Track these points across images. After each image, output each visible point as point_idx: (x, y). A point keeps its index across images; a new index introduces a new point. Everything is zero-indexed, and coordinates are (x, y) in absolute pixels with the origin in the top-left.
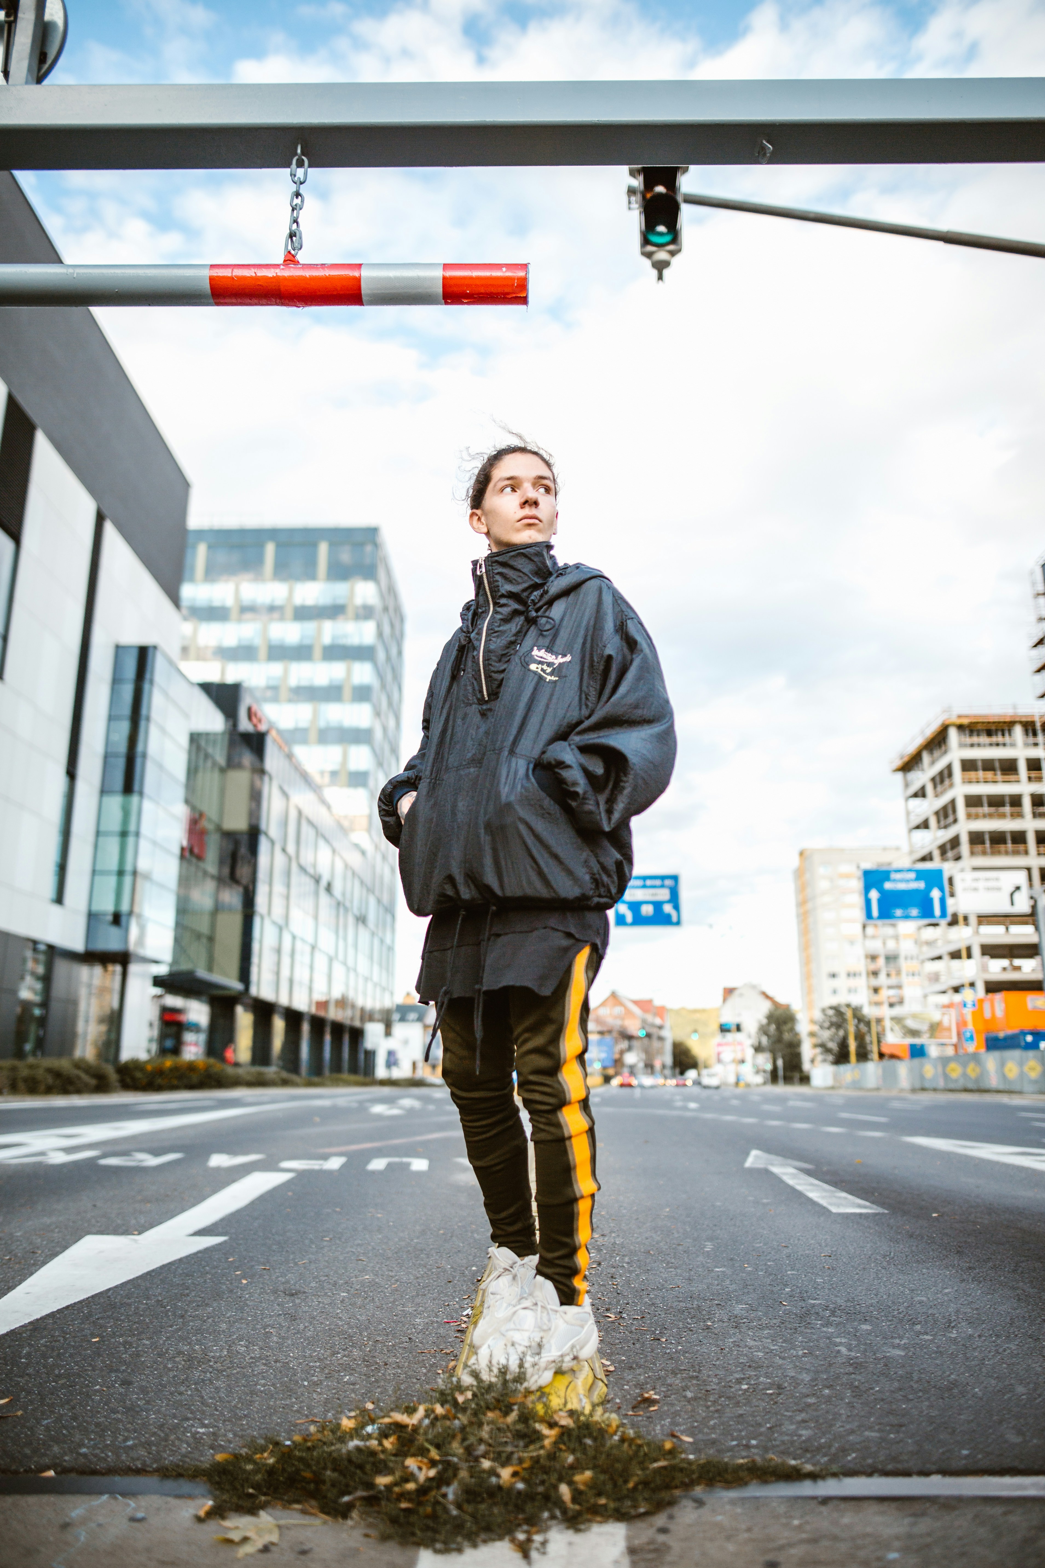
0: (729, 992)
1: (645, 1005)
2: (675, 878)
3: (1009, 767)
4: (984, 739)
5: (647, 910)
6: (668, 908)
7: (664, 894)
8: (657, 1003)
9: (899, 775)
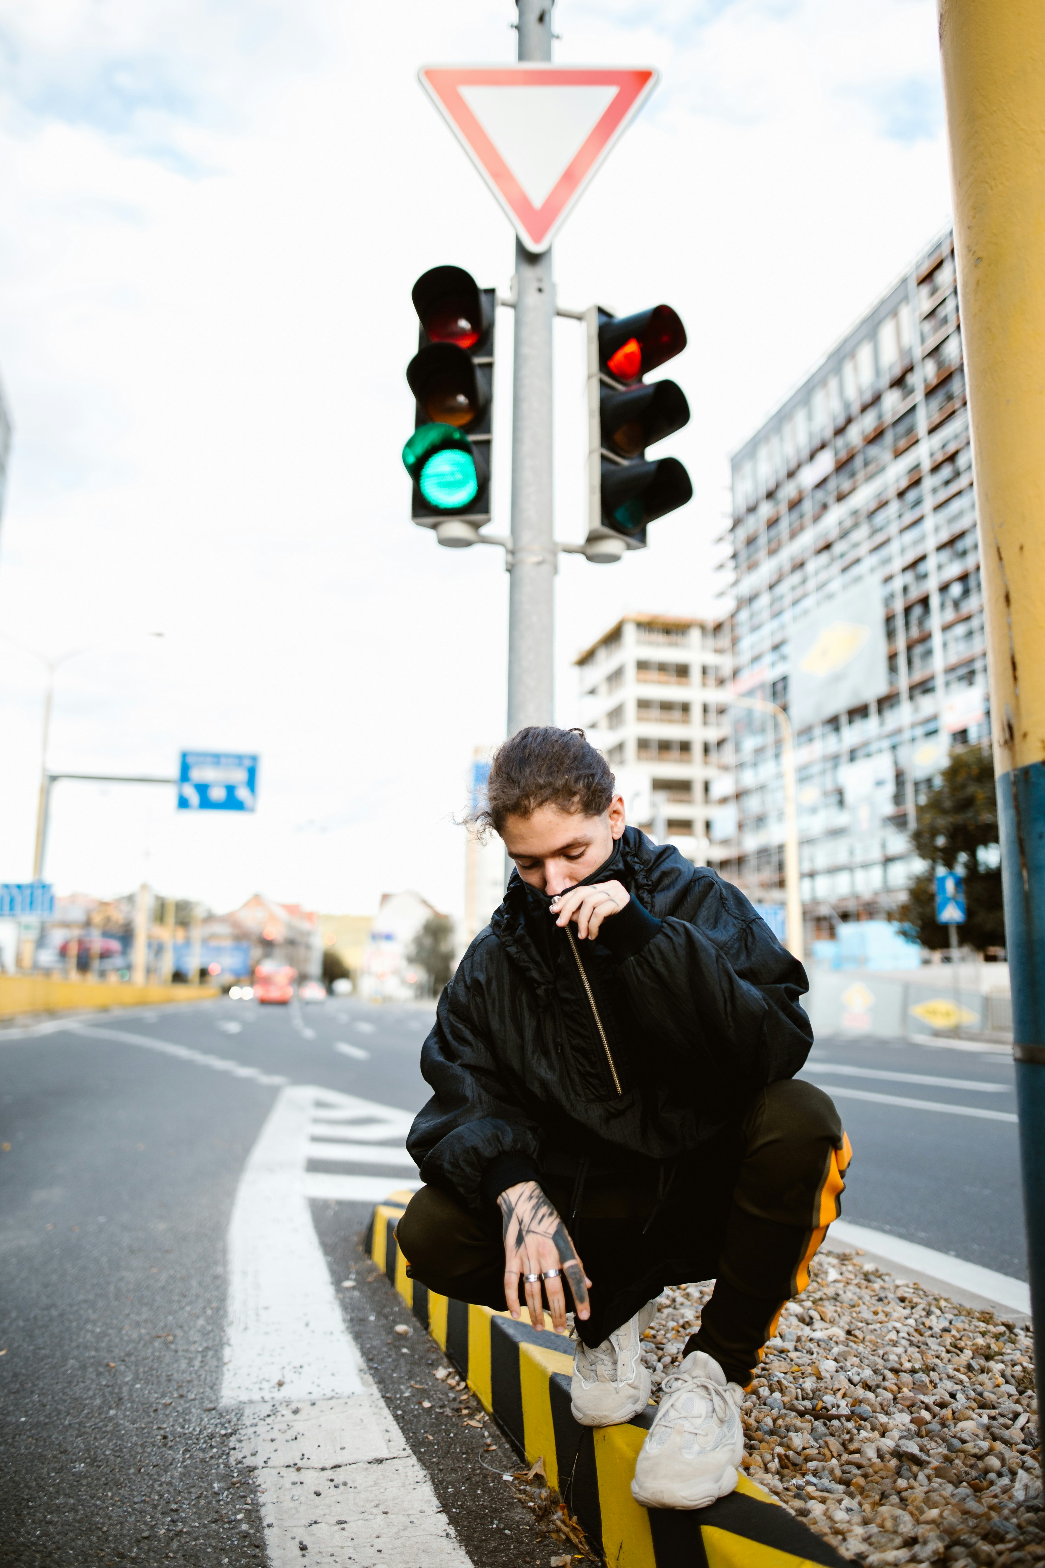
0: (385, 897)
1: (293, 909)
2: (254, 758)
3: (682, 671)
4: (661, 638)
5: (218, 794)
6: (242, 793)
7: (239, 776)
8: (307, 907)
9: (576, 670)
